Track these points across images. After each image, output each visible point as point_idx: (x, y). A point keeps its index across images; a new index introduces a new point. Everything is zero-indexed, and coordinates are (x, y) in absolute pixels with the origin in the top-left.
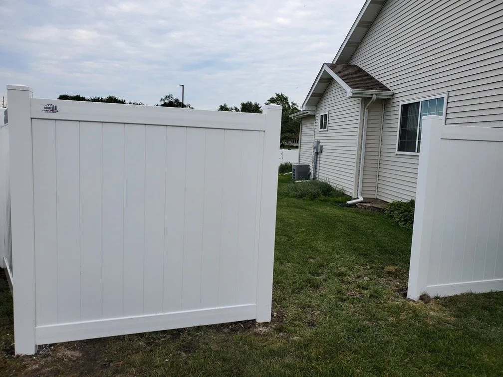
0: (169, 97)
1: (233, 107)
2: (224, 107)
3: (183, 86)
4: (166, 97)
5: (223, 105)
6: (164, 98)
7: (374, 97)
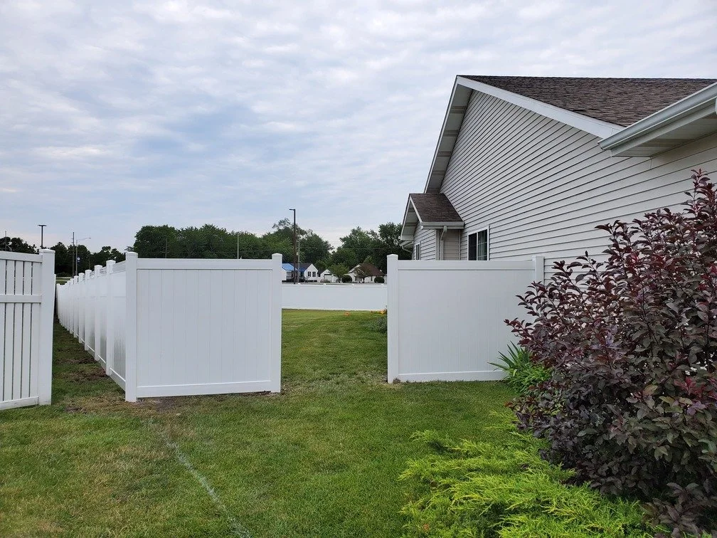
0: (284, 222)
1: (369, 231)
2: (357, 231)
3: (295, 210)
4: (281, 223)
5: (356, 229)
6: (277, 224)
7: (445, 228)
